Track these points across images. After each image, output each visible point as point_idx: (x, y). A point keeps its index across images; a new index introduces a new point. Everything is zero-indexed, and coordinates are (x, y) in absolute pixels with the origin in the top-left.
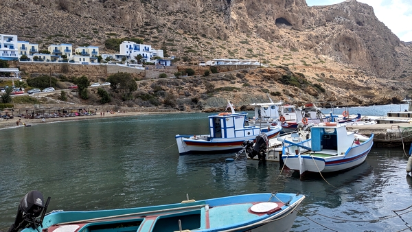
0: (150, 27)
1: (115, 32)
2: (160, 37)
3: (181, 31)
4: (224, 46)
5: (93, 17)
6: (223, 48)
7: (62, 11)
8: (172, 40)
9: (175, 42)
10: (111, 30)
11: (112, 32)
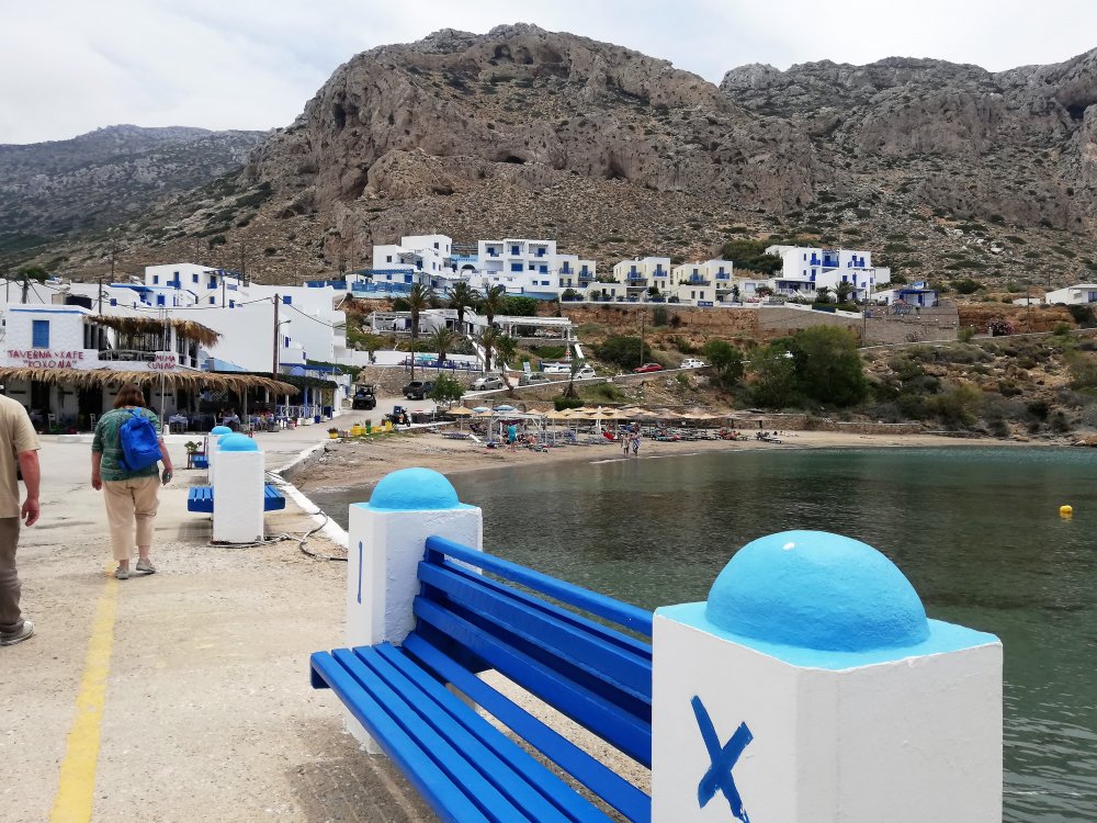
0: (834, 205)
1: (742, 225)
2: (866, 229)
3: (927, 211)
4: (1069, 247)
5: (685, 188)
6: (1065, 252)
7: (614, 180)
8: (902, 237)
9: (912, 243)
10: (731, 221)
11: (736, 225)
